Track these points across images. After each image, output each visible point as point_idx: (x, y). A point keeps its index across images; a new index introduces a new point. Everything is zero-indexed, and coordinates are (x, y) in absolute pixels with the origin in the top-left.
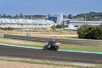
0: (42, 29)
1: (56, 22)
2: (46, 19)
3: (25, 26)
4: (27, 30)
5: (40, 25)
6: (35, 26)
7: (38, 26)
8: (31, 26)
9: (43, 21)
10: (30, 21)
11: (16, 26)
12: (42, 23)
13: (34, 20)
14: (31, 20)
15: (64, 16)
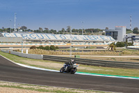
0: (98, 48)
1: (116, 39)
2: (103, 34)
3: (74, 44)
4: (76, 49)
5: (94, 42)
6: (87, 44)
7: (91, 44)
8: (83, 44)
9: (99, 37)
10: (80, 37)
11: (62, 44)
12: (98, 40)
13: (86, 36)
14: (82, 36)
15: (127, 30)
